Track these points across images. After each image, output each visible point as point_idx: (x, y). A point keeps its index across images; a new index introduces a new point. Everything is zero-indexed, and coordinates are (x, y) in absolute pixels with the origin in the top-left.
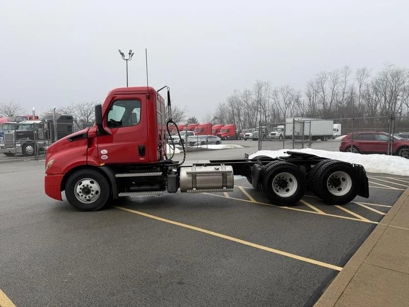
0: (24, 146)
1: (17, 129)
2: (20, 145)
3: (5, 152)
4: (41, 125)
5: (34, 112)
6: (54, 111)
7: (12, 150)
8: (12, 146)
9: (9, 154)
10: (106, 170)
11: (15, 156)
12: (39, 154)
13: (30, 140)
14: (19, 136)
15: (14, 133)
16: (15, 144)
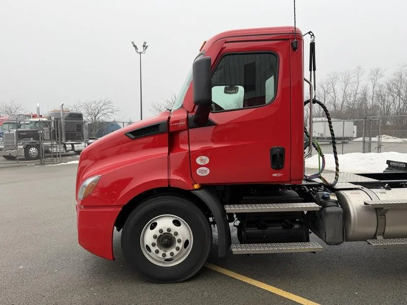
0: (27, 148)
1: (20, 128)
2: (22, 147)
3: (4, 155)
4: (46, 124)
5: (38, 108)
6: (62, 107)
7: (13, 153)
8: (13, 148)
9: (10, 158)
10: (204, 195)
11: (17, 160)
12: (45, 157)
13: (34, 141)
14: (21, 136)
15: (16, 132)
16: (17, 146)
